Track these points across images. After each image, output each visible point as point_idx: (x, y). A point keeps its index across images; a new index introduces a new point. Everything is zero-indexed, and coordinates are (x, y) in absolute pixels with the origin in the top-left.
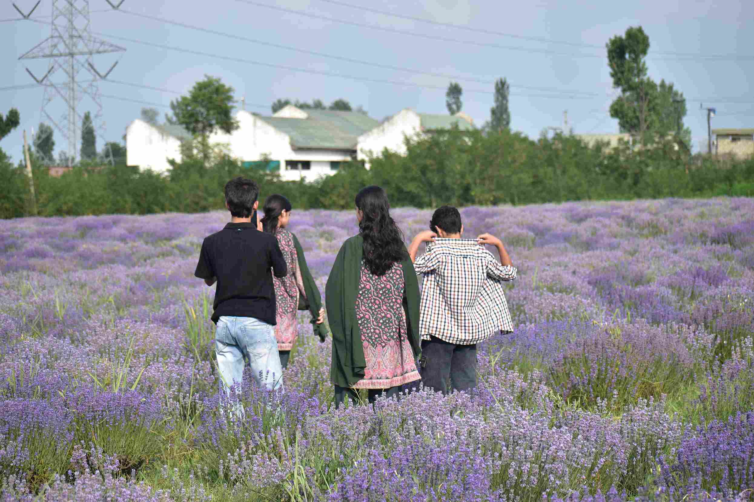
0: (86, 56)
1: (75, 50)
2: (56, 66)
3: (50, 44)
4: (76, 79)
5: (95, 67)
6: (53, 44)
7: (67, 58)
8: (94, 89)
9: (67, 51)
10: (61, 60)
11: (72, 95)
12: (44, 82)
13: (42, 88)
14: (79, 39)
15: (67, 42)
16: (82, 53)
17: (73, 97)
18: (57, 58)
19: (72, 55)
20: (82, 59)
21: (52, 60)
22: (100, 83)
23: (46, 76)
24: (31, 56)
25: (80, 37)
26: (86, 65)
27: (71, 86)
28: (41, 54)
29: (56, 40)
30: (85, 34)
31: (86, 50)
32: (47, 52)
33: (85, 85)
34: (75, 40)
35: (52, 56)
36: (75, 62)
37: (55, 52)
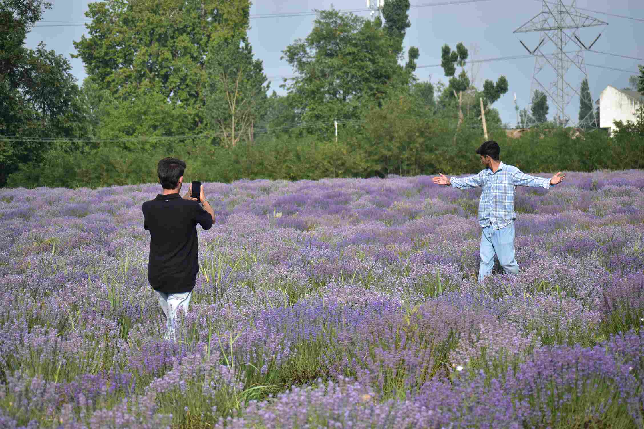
0: (574, 30)
1: (563, 24)
2: (547, 39)
3: (541, 20)
4: (563, 50)
5: (581, 40)
6: (543, 19)
7: (556, 31)
8: (580, 59)
9: (556, 25)
10: (550, 33)
11: (560, 64)
12: (536, 53)
13: (533, 58)
14: (567, 15)
15: (556, 18)
16: (570, 27)
17: (562, 66)
18: (547, 32)
19: (560, 28)
20: (568, 32)
21: (543, 33)
22: (585, 53)
23: (537, 48)
24: (524, 30)
25: (567, 12)
26: (573, 38)
27: (560, 57)
28: (533, 28)
29: (546, 15)
30: (572, 10)
31: (573, 24)
32: (539, 27)
33: (571, 56)
34: (563, 15)
35: (543, 29)
36: (563, 35)
37: (546, 26)
